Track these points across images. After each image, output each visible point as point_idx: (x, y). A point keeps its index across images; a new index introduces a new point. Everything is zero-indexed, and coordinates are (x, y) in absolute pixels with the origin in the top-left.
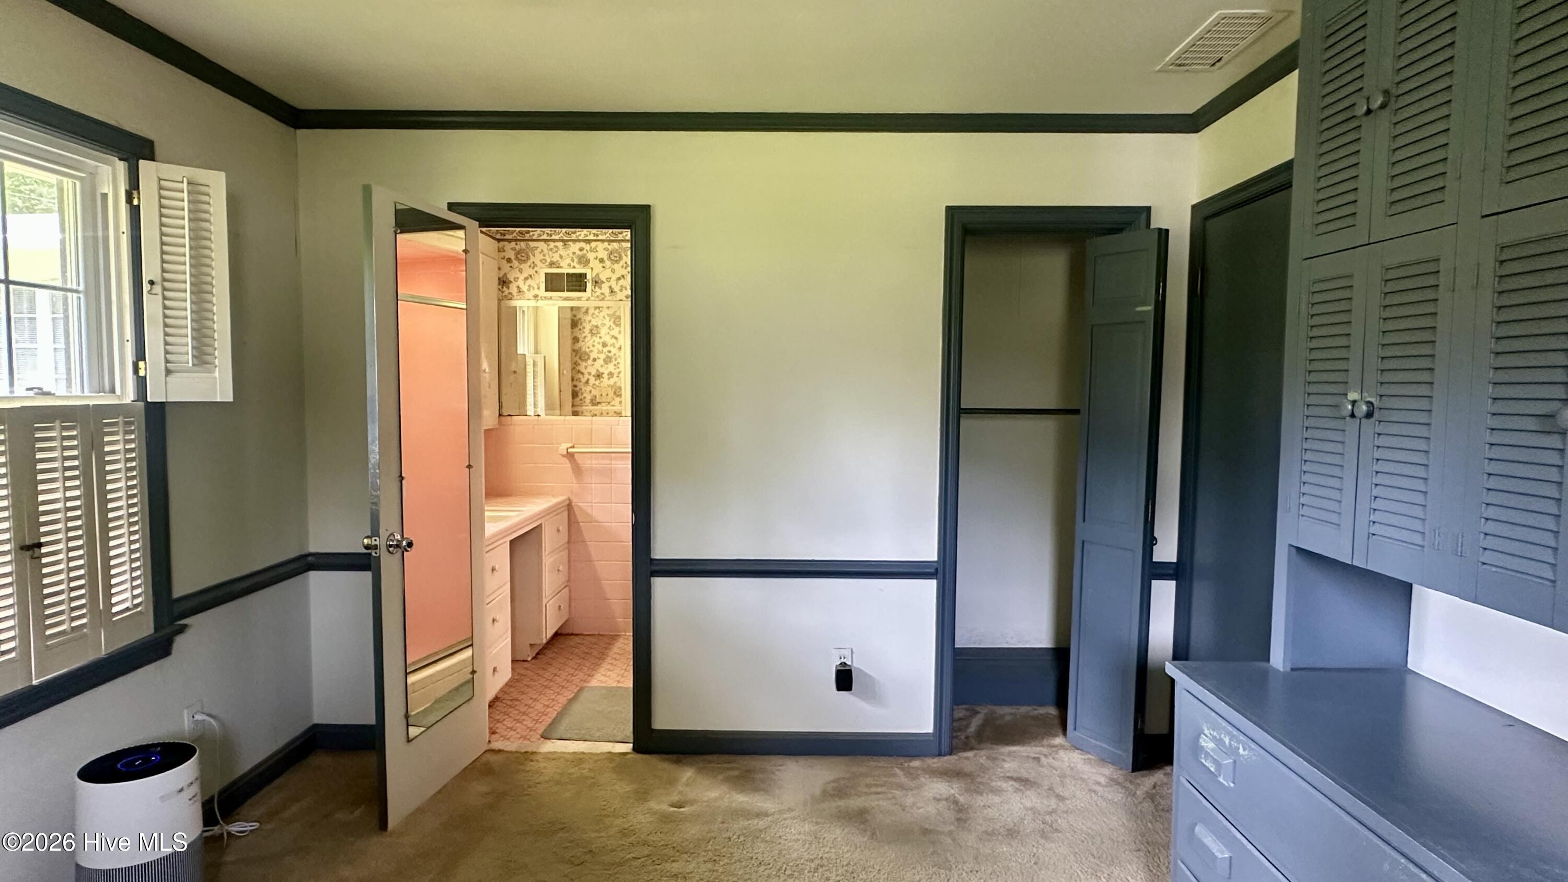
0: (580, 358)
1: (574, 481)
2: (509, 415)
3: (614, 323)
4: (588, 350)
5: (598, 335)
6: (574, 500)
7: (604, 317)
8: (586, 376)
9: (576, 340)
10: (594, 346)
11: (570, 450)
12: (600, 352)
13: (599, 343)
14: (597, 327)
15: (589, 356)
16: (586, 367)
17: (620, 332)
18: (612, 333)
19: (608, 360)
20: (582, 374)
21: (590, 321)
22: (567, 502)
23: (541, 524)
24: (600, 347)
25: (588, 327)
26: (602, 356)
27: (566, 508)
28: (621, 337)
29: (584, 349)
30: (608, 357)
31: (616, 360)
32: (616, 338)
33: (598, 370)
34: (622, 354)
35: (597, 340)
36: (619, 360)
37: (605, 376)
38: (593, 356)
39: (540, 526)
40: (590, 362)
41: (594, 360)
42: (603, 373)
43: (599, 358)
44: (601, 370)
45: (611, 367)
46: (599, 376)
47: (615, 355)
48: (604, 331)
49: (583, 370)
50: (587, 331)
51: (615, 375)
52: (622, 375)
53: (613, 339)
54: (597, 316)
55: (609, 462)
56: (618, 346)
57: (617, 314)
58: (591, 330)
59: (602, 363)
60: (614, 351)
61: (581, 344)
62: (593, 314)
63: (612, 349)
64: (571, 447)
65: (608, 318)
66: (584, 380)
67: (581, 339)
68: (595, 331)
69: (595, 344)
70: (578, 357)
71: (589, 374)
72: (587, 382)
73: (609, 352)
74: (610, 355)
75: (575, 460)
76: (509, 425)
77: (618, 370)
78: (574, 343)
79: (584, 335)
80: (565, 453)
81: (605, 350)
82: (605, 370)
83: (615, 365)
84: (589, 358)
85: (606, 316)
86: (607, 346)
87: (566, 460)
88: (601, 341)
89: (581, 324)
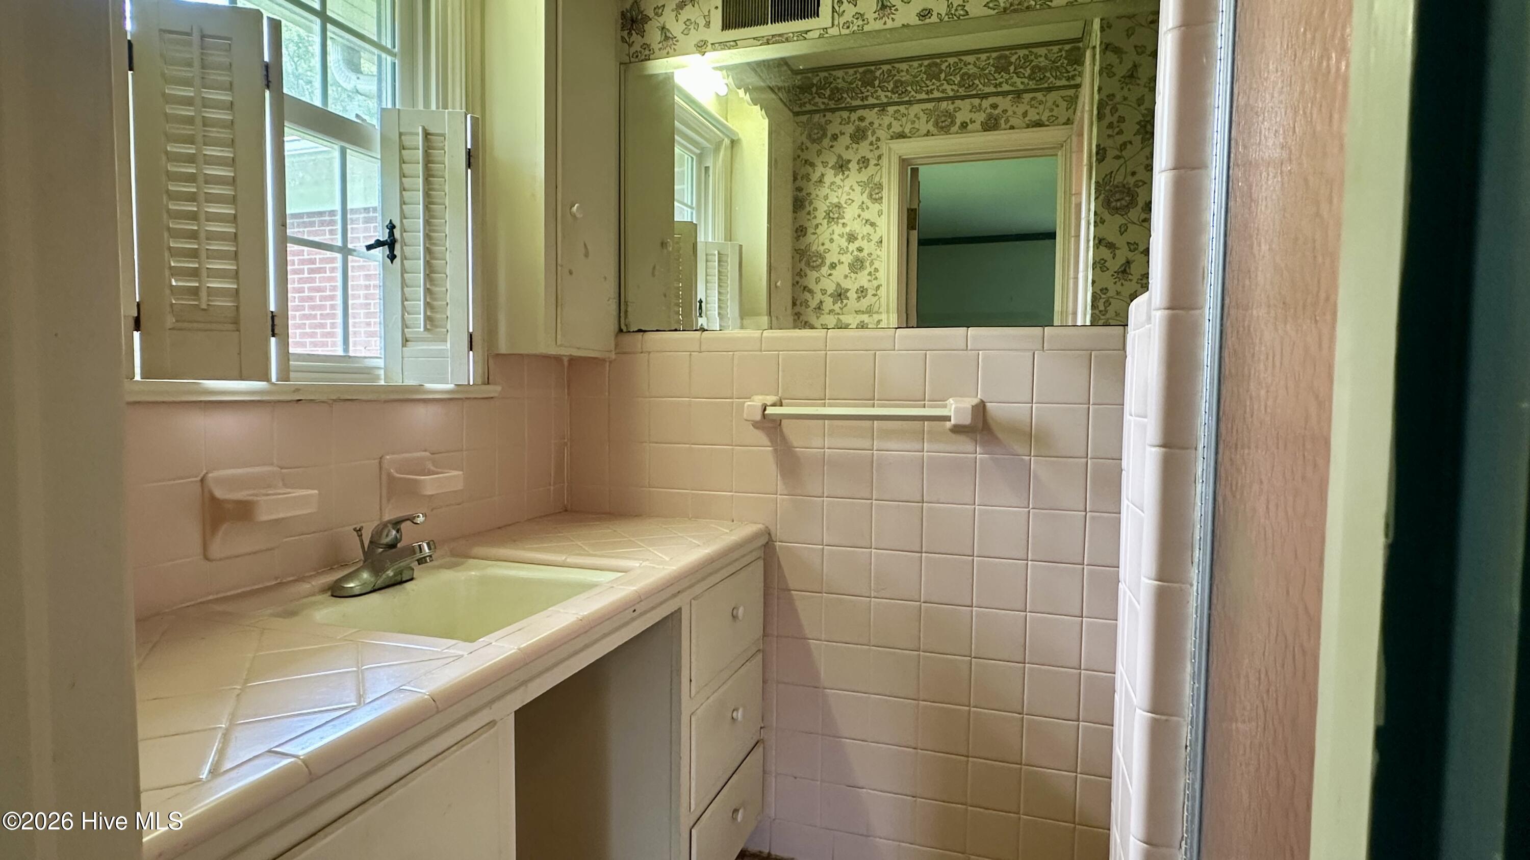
0: (808, 264)
1: (780, 487)
2: (640, 331)
3: (870, 196)
4: (822, 248)
5: (841, 221)
6: (779, 533)
7: (851, 188)
8: (818, 296)
9: (800, 232)
10: (832, 241)
11: (770, 411)
12: (843, 251)
13: (841, 236)
14: (838, 206)
15: (823, 259)
16: (818, 281)
17: (880, 213)
18: (866, 215)
19: (857, 265)
20: (811, 291)
21: (826, 197)
22: (763, 541)
23: (680, 610)
24: (844, 243)
25: (822, 207)
26: (847, 259)
27: (760, 553)
28: (882, 222)
29: (814, 248)
30: (857, 259)
31: (872, 263)
32: (873, 224)
33: (838, 285)
34: (883, 253)
35: (838, 229)
36: (877, 264)
37: (852, 295)
38: (831, 258)
39: (675, 617)
40: (825, 270)
41: (833, 266)
42: (847, 290)
43: (840, 263)
44: (846, 284)
45: (863, 279)
46: (840, 295)
47: (870, 254)
48: (850, 213)
49: (812, 285)
50: (820, 214)
51: (870, 292)
52: (883, 292)
53: (868, 226)
54: (839, 187)
55: (866, 444)
56: (875, 238)
57: (877, 179)
58: (828, 214)
59: (847, 271)
60: (868, 247)
61: (810, 238)
62: (833, 183)
63: (864, 244)
64: (774, 405)
65: (858, 189)
66: (813, 304)
67: (810, 230)
68: (834, 214)
69: (835, 237)
70: (803, 262)
71: (824, 292)
72: (819, 307)
73: (860, 250)
74: (861, 255)
75: (784, 438)
76: (634, 353)
77: (875, 283)
78: (798, 238)
79: (815, 222)
80: (758, 417)
81: (853, 247)
82: (851, 285)
83: (870, 274)
84: (823, 263)
85: (856, 187)
86: (856, 239)
87: (761, 437)
88: (847, 229)
89: (811, 203)
